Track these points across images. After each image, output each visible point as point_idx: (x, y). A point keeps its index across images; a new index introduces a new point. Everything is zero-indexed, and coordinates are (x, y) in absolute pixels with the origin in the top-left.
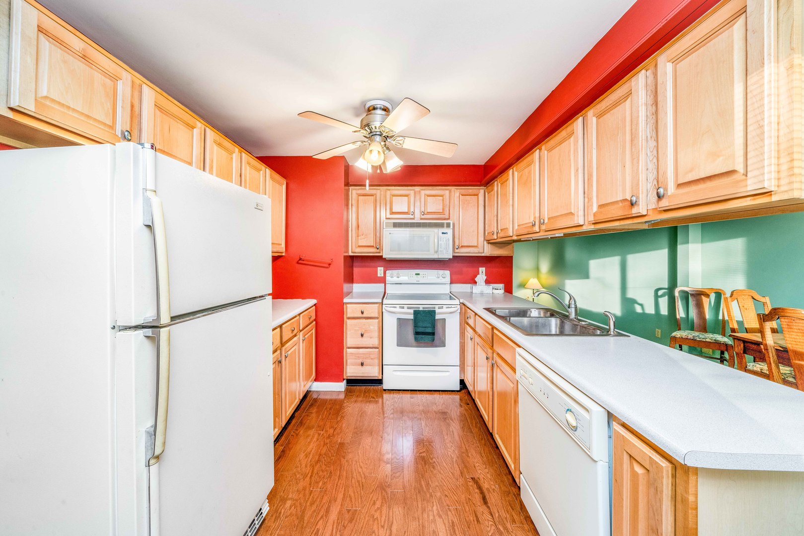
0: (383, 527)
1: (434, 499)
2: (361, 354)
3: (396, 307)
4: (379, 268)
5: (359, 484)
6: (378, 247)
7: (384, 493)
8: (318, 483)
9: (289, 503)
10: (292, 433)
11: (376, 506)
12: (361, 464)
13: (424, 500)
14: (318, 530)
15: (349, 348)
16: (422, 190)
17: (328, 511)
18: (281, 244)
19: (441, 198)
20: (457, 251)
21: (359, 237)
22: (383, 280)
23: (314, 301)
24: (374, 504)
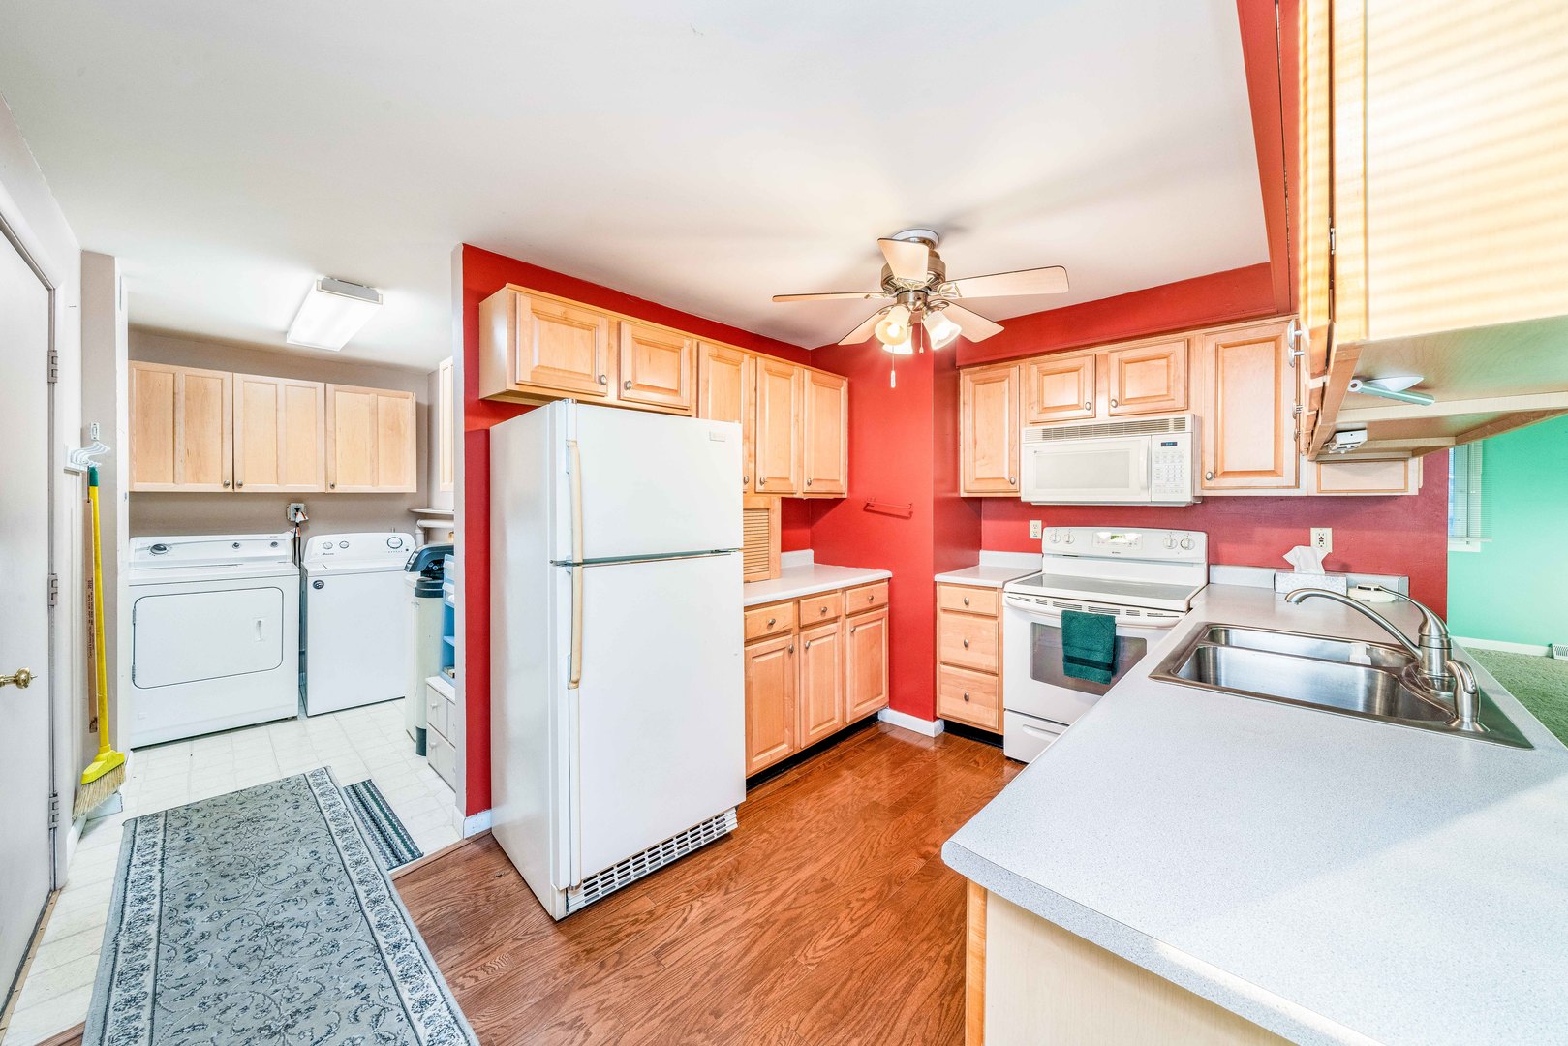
0: (852, 921)
1: (958, 937)
2: (964, 679)
3: (1028, 600)
4: (1032, 523)
5: (860, 861)
6: (1013, 481)
7: (886, 888)
8: (811, 832)
9: (765, 836)
10: (821, 765)
11: (862, 895)
12: (883, 839)
13: (940, 928)
14: (776, 878)
15: (945, 664)
16: (1112, 352)
17: (799, 867)
18: (838, 481)
19: (1164, 362)
20: (1208, 484)
21: (978, 463)
22: (1035, 547)
23: (887, 574)
24: (863, 891)
